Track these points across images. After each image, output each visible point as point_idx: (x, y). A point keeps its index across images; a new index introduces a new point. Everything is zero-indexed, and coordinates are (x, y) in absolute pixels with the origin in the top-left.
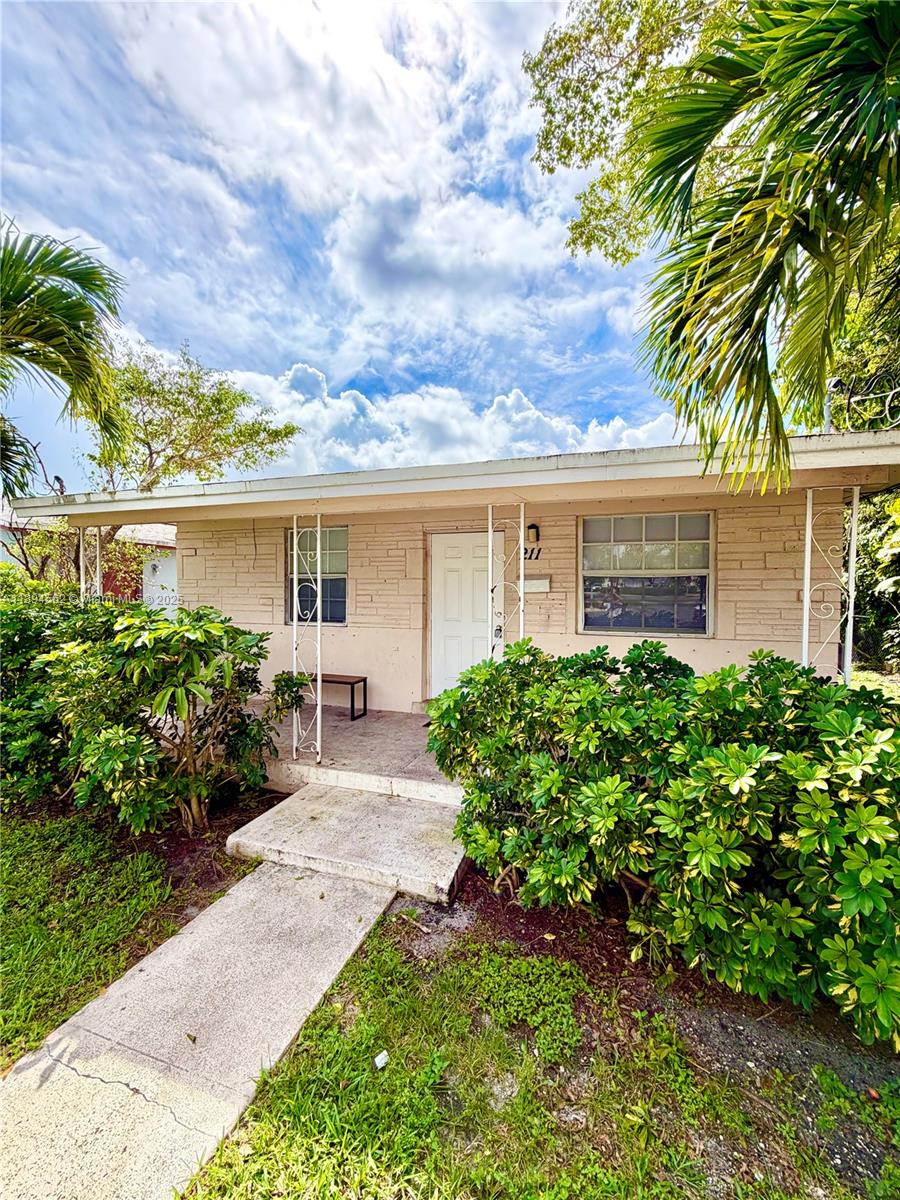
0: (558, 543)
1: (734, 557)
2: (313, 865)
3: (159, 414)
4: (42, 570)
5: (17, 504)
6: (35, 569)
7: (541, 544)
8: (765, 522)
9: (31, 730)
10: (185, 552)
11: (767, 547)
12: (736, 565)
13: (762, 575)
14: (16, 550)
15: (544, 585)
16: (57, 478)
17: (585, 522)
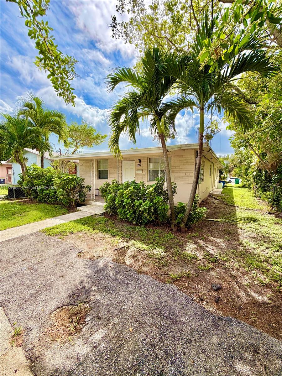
0: (144, 163)
1: (174, 166)
2: (87, 211)
3: (78, 134)
4: (56, 168)
5: (51, 157)
6: (55, 168)
7: (141, 163)
8: (180, 159)
9: (53, 193)
10: (80, 165)
11: (180, 164)
12: (175, 168)
13: (179, 169)
14: (52, 164)
15: (141, 172)
16: (60, 149)
17: (149, 159)
